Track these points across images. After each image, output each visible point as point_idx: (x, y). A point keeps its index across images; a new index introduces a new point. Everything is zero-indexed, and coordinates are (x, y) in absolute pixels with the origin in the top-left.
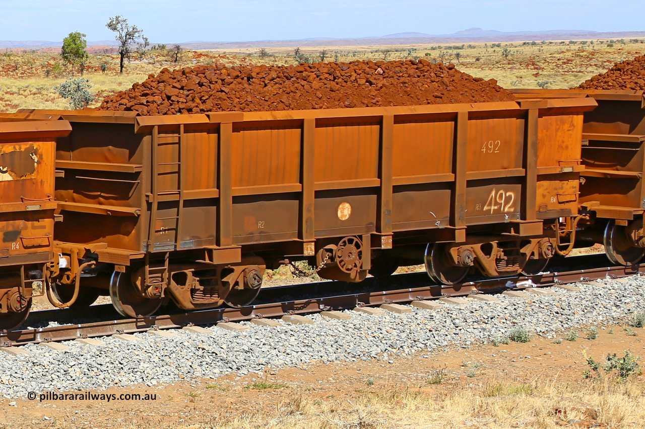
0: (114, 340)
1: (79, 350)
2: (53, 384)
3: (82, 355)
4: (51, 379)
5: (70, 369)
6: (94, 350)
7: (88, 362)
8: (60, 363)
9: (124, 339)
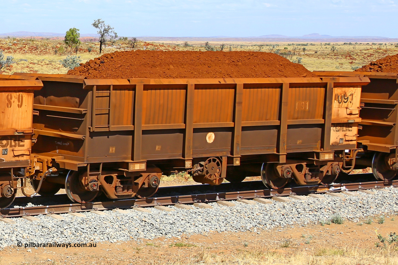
0: (92, 214)
1: (70, 219)
2: (54, 239)
3: (72, 223)
4: (53, 236)
5: (64, 231)
6: (79, 220)
7: (75, 227)
8: (59, 227)
9: (97, 214)
